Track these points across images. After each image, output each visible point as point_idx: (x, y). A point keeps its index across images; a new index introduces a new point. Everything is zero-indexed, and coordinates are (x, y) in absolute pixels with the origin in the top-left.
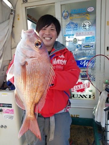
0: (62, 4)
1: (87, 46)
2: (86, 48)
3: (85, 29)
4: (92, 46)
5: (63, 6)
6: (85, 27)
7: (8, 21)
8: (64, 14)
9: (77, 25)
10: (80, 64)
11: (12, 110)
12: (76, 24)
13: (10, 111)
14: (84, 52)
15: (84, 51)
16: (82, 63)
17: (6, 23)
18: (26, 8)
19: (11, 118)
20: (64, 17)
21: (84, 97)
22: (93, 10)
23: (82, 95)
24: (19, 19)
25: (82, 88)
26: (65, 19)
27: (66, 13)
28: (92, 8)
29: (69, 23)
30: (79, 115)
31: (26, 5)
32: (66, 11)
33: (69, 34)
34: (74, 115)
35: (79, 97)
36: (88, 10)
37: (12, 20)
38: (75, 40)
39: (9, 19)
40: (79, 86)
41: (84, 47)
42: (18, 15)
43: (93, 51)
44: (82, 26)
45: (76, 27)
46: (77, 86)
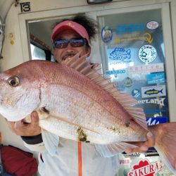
0: (98, 15)
1: (150, 90)
2: (150, 94)
3: (146, 59)
4: (161, 91)
5: (100, 19)
6: (145, 56)
8: (104, 33)
9: (129, 54)
12: (128, 52)
15: (147, 100)
18: (26, 21)
20: (105, 39)
22: (157, 26)
24: (12, 43)
25: (149, 173)
26: (107, 42)
27: (107, 31)
28: (155, 23)
29: (115, 51)
31: (28, 16)
32: (107, 28)
33: (116, 69)
36: (148, 26)
38: (129, 81)
40: (142, 169)
41: (145, 93)
42: (12, 35)
43: (163, 99)
44: (140, 54)
45: (129, 56)
46: (137, 170)
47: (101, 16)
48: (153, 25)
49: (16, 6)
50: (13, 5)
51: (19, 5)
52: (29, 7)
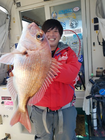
0: (50, 6)
2: (74, 44)
3: (73, 27)
5: (51, 8)
6: (72, 25)
7: (4, 26)
8: (53, 15)
11: (12, 102)
12: (64, 24)
13: (10, 103)
17: (3, 27)
18: (19, 11)
19: (11, 108)
24: (14, 22)
27: (54, 14)
28: (77, 8)
31: (19, 9)
32: (54, 12)
36: (74, 10)
37: (8, 24)
39: (5, 23)
41: (72, 44)
42: (14, 18)
44: (70, 24)
49: (15, 4)
51: (16, 4)
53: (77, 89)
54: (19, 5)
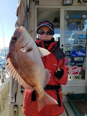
1: (81, 41)
2: (81, 42)
3: (80, 29)
4: (84, 41)
6: (80, 28)
8: (66, 17)
9: (75, 26)
10: (76, 53)
14: (79, 45)
16: (77, 53)
18: (37, 8)
20: (67, 19)
21: (78, 78)
22: (86, 17)
23: (76, 77)
24: (30, 16)
25: (77, 71)
27: (68, 17)
28: (85, 15)
29: (70, 24)
30: (74, 92)
31: (38, 6)
32: (68, 15)
34: (71, 92)
35: (74, 79)
36: (82, 17)
40: (75, 70)
41: (79, 41)
43: (85, 44)
44: (78, 27)
45: (74, 27)
46: (73, 70)
47: (66, 11)
48: (85, 16)
49: (33, 1)
50: (32, 1)
51: (35, 1)
52: (38, 3)
53: (79, 78)
54: (37, 3)
